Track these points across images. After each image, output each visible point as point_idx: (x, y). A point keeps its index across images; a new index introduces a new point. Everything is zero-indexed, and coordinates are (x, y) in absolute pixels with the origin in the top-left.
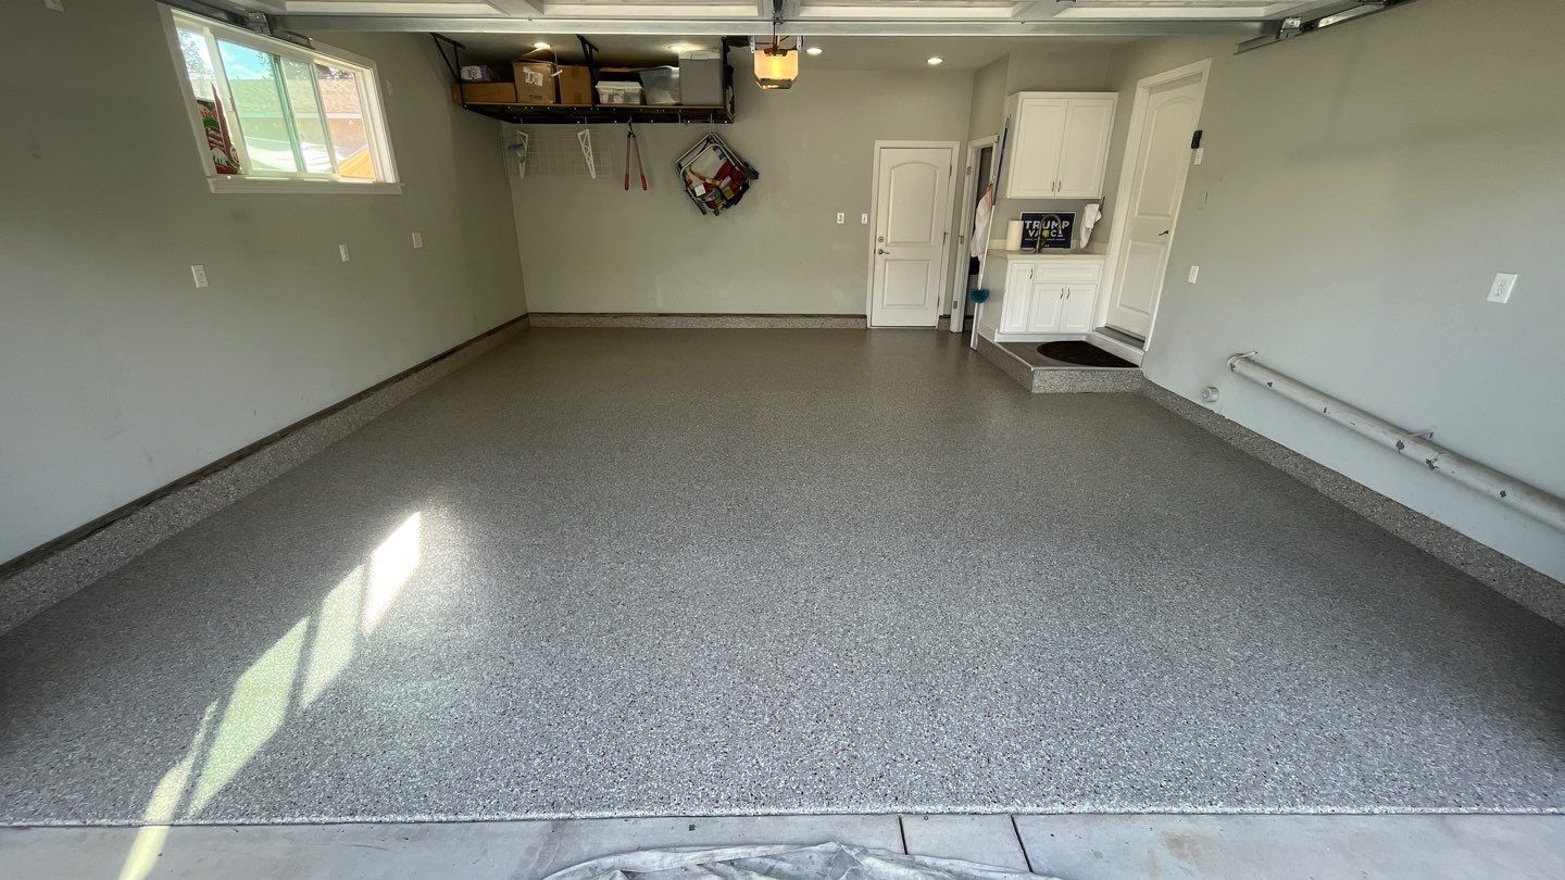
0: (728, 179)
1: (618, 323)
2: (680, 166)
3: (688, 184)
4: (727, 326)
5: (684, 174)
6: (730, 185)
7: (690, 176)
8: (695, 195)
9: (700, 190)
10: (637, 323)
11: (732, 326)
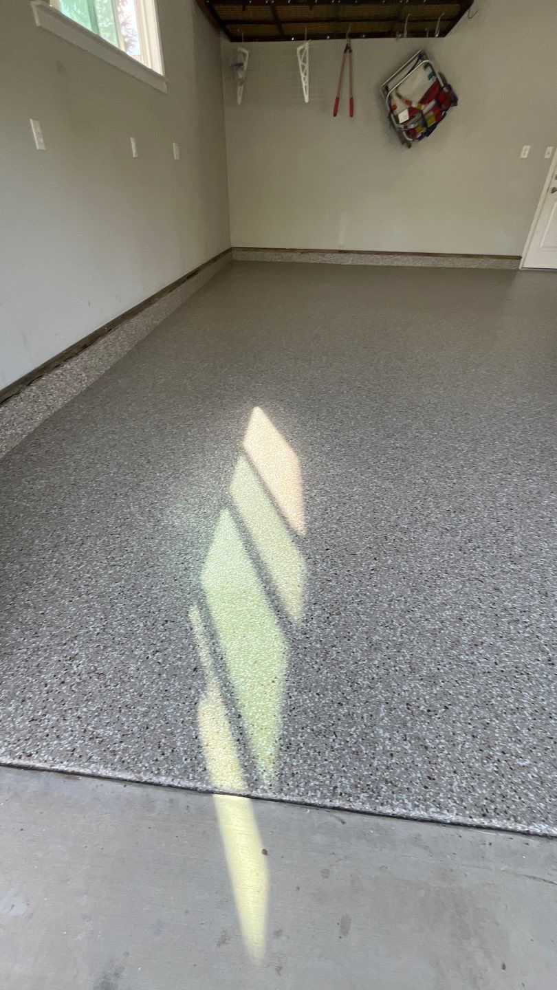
0: (433, 103)
1: (305, 259)
2: (387, 89)
3: (393, 109)
4: (395, 264)
5: (390, 98)
6: (433, 109)
7: (396, 100)
8: (397, 121)
9: (403, 116)
10: (319, 259)
11: (400, 264)
